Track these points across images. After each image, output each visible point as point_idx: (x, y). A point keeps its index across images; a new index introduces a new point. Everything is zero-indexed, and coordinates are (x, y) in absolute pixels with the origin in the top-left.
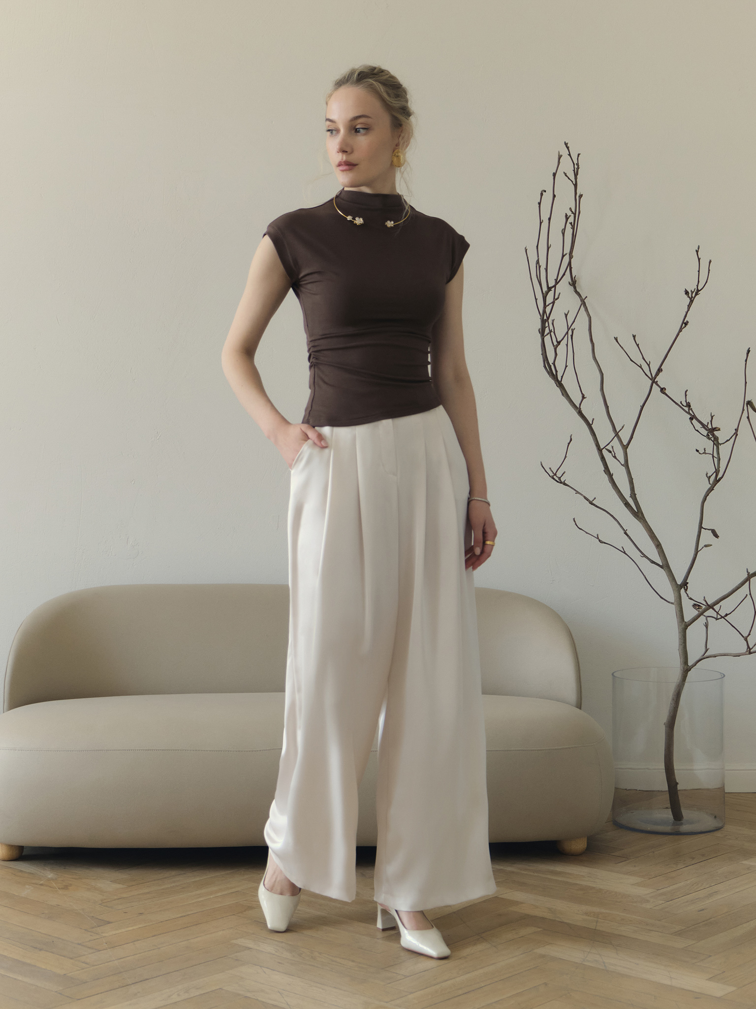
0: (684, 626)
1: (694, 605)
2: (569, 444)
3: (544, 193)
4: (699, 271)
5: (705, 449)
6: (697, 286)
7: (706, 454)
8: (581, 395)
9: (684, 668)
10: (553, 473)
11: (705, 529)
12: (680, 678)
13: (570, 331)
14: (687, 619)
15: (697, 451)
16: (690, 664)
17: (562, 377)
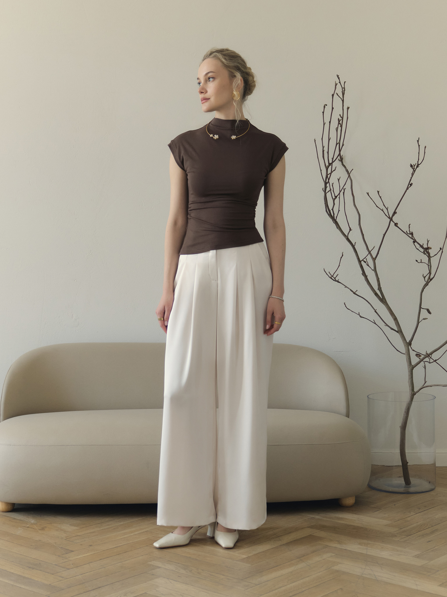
0: (412, 368)
1: (417, 355)
2: (341, 258)
3: (326, 106)
4: (419, 153)
5: (421, 260)
6: (418, 162)
7: (422, 263)
8: (349, 228)
9: (412, 393)
10: (331, 275)
11: (423, 309)
12: (409, 399)
13: (343, 190)
14: (413, 363)
15: (417, 261)
16: (415, 390)
17: (337, 217)
